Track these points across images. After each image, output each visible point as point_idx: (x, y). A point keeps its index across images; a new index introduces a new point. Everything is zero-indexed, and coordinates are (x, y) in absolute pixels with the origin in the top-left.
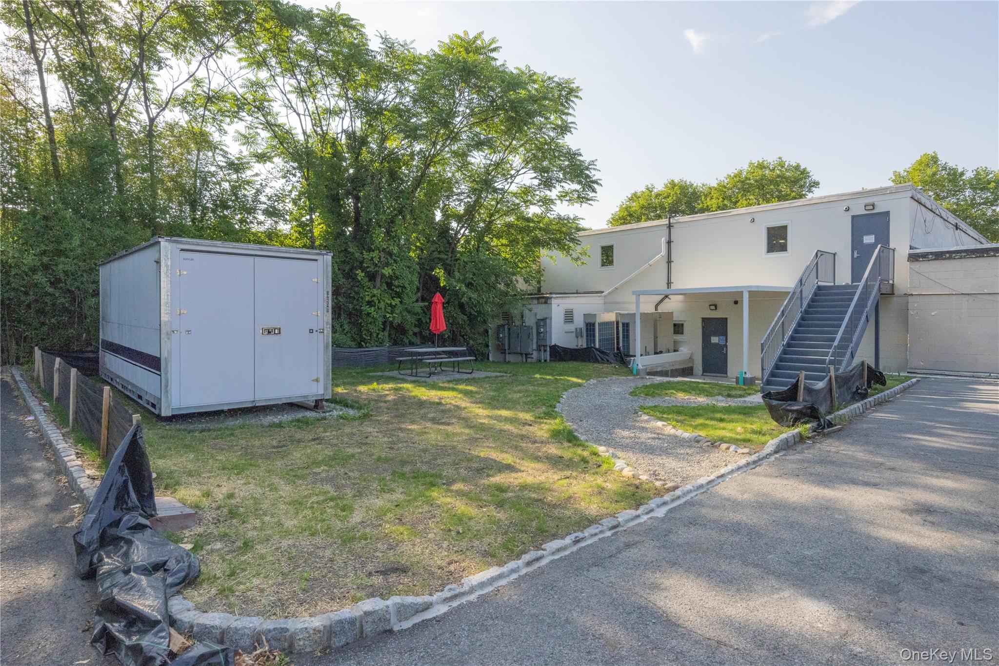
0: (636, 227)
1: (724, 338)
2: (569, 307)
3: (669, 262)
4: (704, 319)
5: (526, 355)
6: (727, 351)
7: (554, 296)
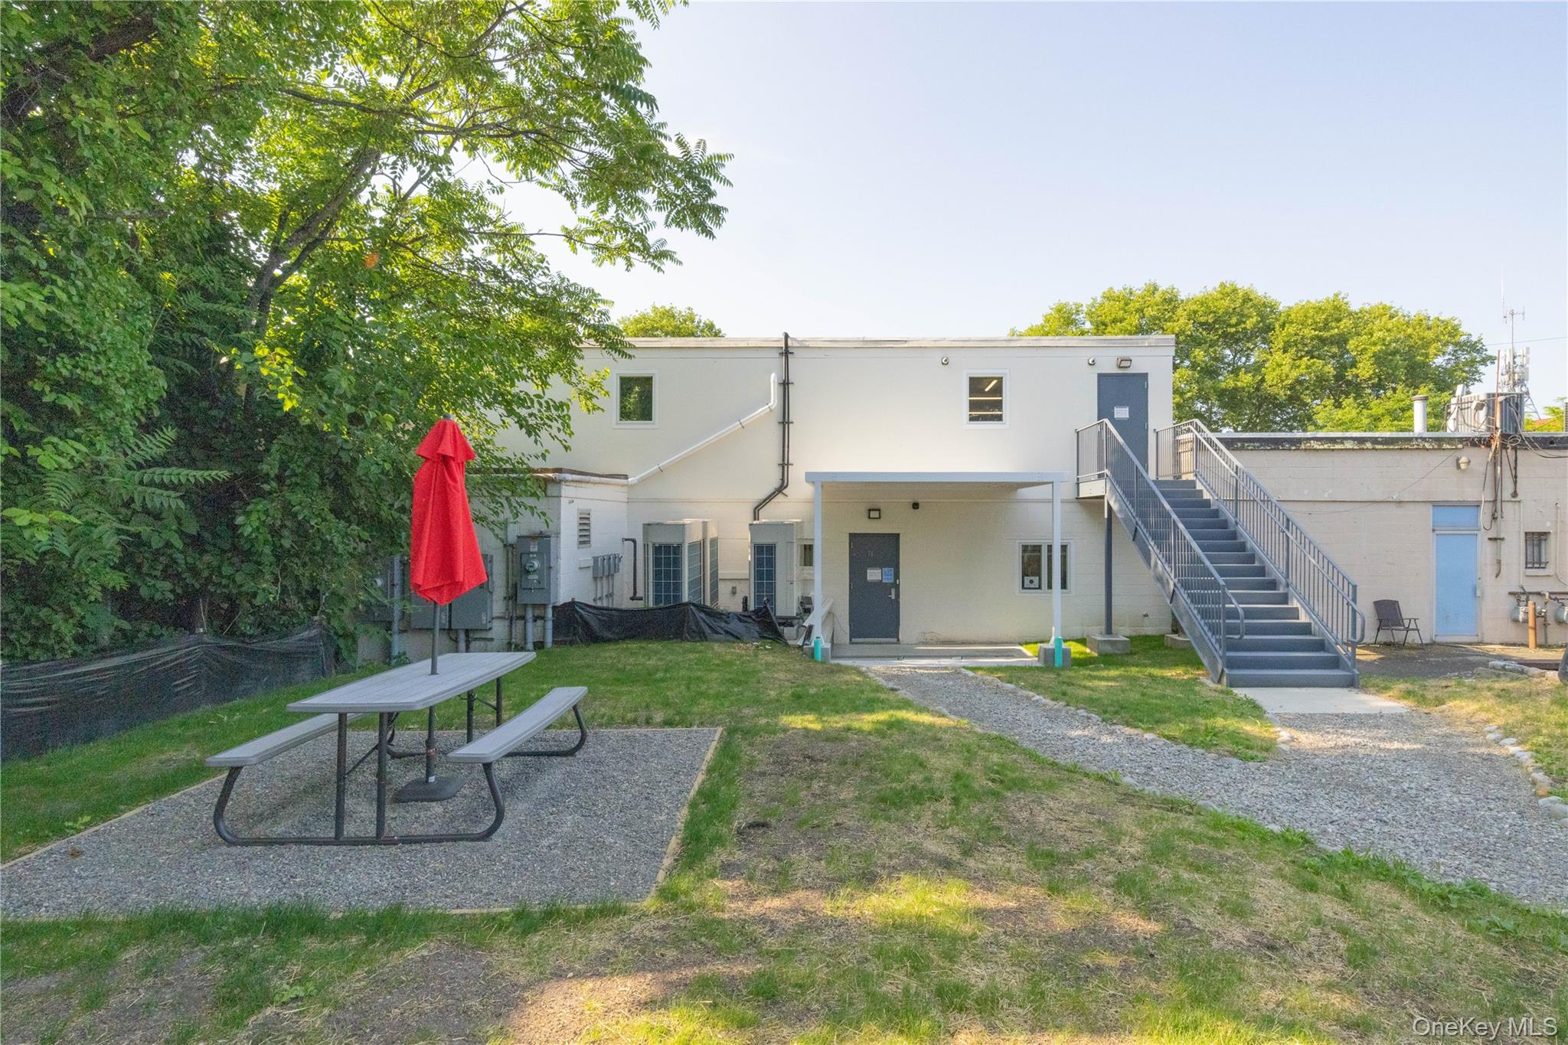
0: (709, 345)
1: (891, 571)
2: (584, 505)
3: (785, 422)
4: (852, 536)
5: (467, 632)
6: (898, 595)
7: (569, 477)
